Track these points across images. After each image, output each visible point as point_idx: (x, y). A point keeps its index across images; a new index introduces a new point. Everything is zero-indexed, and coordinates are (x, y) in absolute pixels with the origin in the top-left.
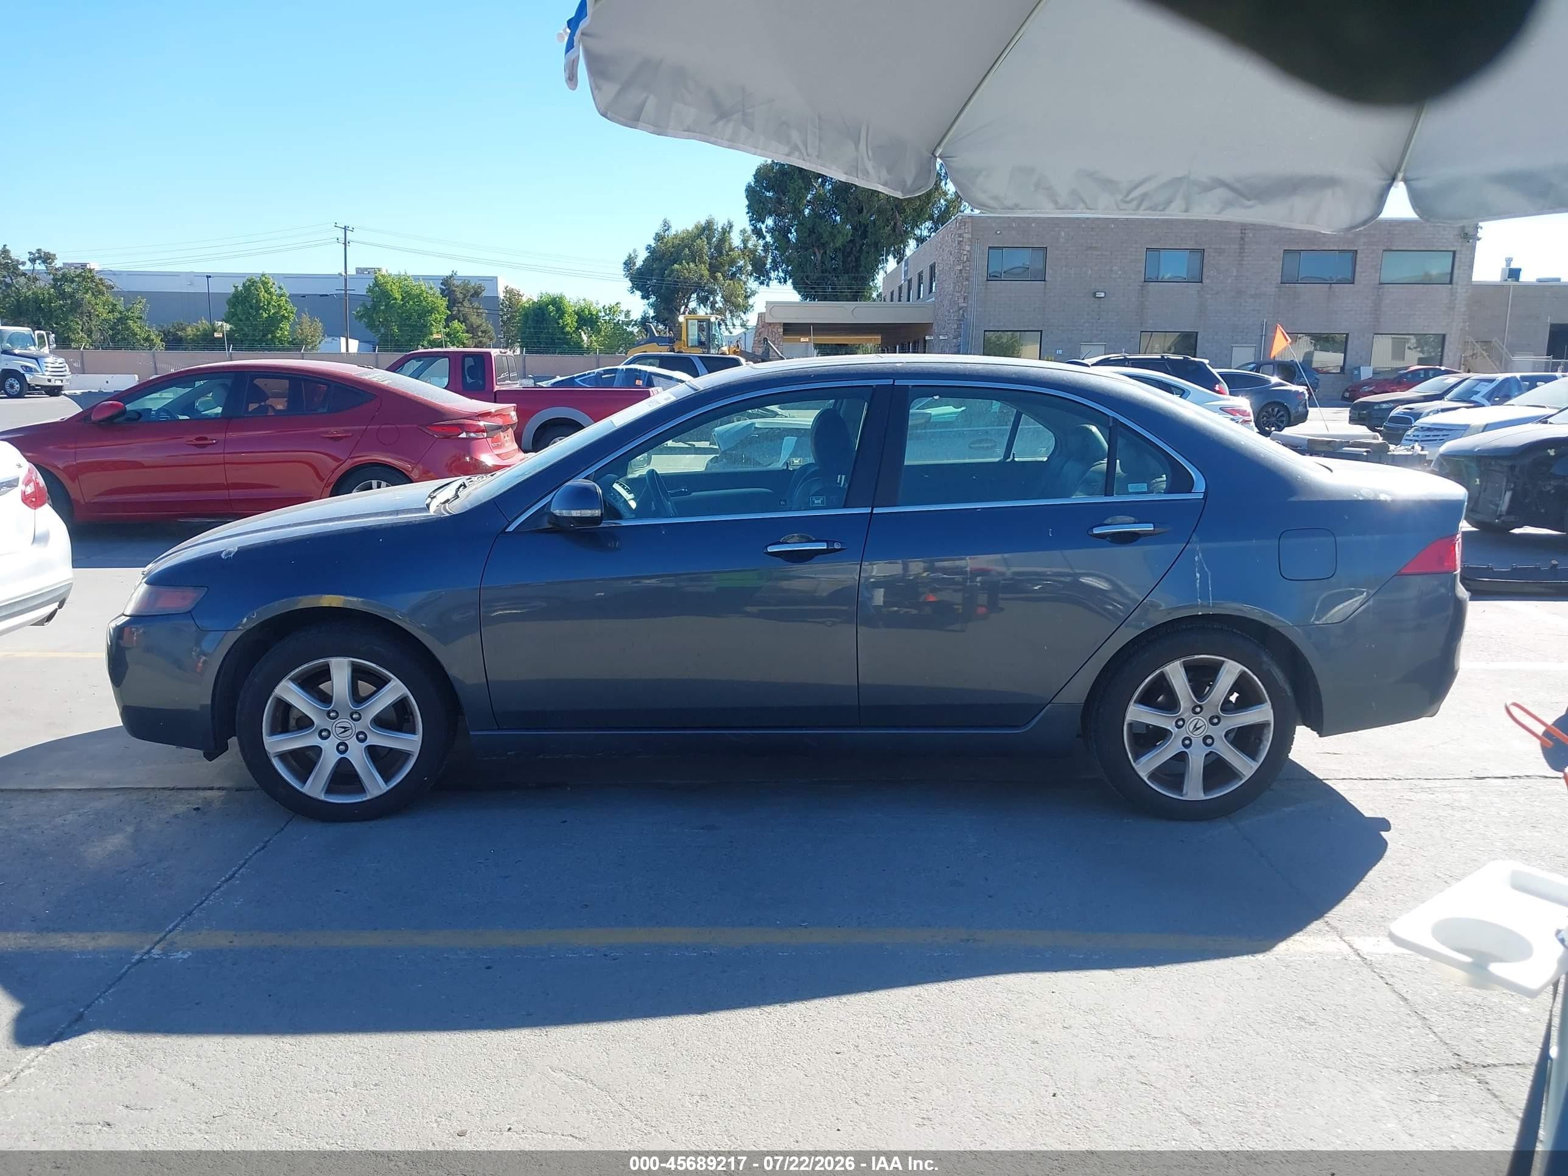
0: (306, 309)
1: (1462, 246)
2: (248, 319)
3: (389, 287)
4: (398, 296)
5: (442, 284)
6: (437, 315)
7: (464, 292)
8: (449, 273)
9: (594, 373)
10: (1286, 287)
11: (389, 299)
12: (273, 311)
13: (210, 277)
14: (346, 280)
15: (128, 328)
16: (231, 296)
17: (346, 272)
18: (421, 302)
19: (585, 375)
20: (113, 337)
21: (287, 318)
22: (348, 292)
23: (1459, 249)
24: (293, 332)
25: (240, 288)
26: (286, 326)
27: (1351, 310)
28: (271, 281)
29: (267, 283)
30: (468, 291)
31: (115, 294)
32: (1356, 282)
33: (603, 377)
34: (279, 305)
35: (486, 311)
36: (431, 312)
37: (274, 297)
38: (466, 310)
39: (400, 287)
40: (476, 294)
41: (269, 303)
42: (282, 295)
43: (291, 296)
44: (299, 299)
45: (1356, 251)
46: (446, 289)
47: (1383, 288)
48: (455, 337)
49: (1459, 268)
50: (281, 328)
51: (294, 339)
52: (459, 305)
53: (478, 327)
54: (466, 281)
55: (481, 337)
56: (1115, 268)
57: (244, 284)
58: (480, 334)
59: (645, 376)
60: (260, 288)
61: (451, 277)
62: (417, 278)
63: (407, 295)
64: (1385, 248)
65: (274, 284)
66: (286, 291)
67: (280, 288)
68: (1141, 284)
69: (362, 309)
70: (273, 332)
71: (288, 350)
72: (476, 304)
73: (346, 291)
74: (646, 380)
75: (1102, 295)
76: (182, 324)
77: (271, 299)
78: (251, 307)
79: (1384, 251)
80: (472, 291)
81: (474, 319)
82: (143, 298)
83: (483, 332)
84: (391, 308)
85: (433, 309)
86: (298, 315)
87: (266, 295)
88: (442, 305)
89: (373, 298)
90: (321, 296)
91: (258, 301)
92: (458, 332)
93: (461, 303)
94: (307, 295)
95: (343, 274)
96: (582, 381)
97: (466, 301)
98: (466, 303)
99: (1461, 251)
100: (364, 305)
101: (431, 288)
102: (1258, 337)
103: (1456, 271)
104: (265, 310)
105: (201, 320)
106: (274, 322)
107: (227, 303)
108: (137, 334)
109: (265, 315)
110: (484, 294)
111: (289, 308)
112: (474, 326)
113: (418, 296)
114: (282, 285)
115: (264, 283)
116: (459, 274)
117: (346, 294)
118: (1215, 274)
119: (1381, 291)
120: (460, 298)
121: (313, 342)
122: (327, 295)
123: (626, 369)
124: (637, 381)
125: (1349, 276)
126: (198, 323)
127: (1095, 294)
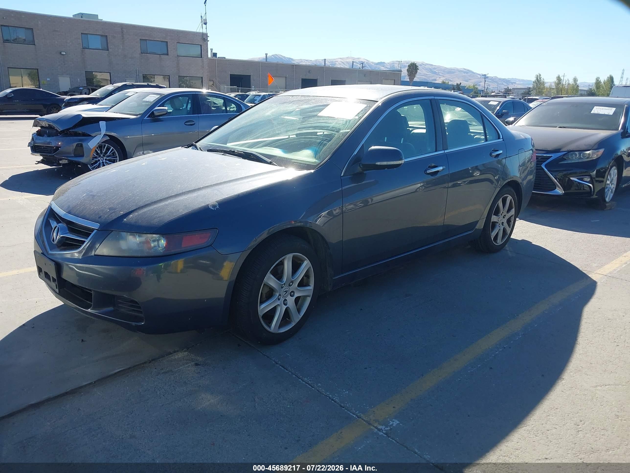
1: (203, 43)
10: (143, 55)
23: (202, 44)
27: (169, 66)
32: (169, 55)
45: (167, 42)
47: (179, 58)
49: (203, 52)
56: (68, 41)
64: (177, 42)
68: (81, 49)
75: (64, 53)
79: (177, 43)
99: (203, 45)
102: (136, 76)
103: (202, 53)
118: (113, 47)
119: (178, 59)
125: (166, 52)
127: (61, 53)
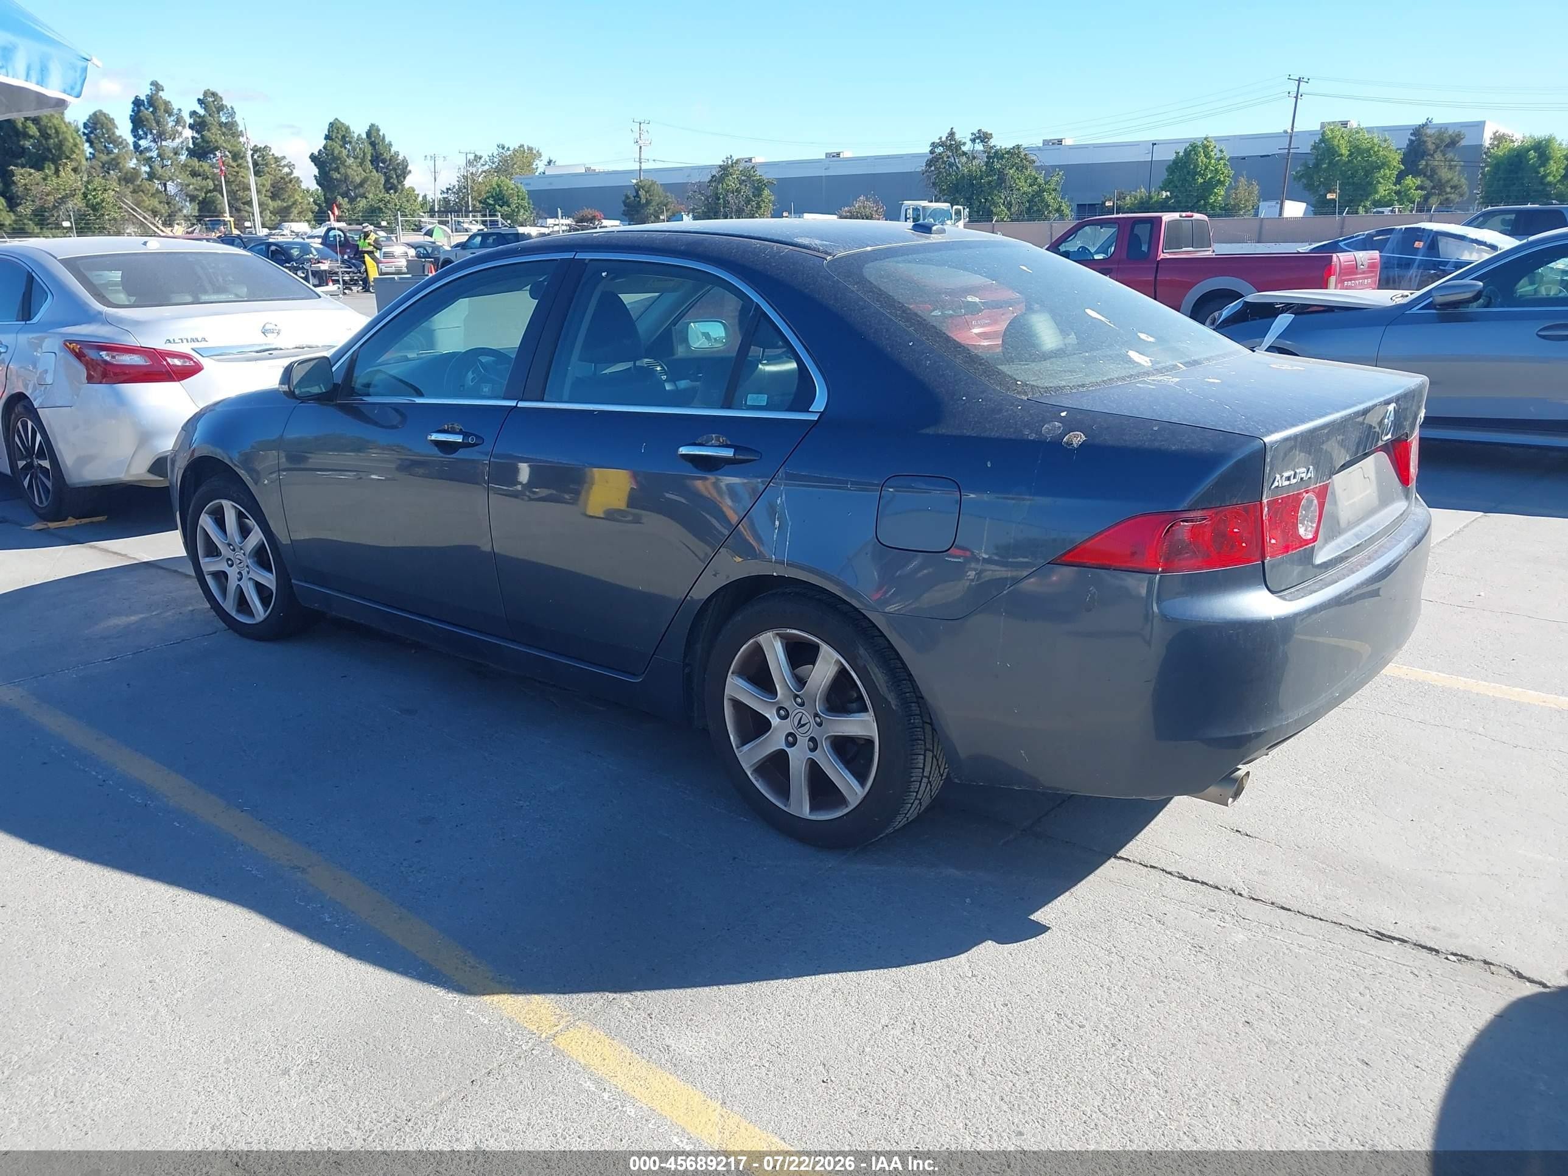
0: (1245, 173)
2: (1182, 186)
3: (1336, 143)
4: (1345, 151)
5: (1412, 134)
6: (1387, 171)
7: (1438, 141)
8: (1421, 121)
9: (1364, 235)
11: (1333, 155)
12: (1209, 176)
13: (1155, 144)
14: (1291, 137)
15: (1043, 200)
16: (1171, 163)
17: (1292, 130)
18: (1370, 156)
19: (1353, 237)
20: (1029, 209)
21: (1221, 183)
22: (1291, 151)
24: (1227, 196)
25: (1181, 154)
26: (1221, 191)
28: (1213, 144)
29: (1208, 147)
30: (1442, 140)
31: (1037, 168)
33: (1375, 239)
34: (1216, 169)
35: (1462, 163)
36: (1379, 168)
37: (1213, 161)
38: (1436, 163)
39: (1349, 142)
40: (1453, 143)
41: (1206, 168)
42: (1221, 159)
43: (1231, 159)
44: (1238, 162)
46: (1416, 140)
48: (1406, 195)
50: (1216, 193)
51: (1227, 205)
52: (1429, 158)
53: (1449, 181)
54: (1442, 129)
55: (1450, 193)
57: (1185, 150)
58: (1448, 190)
59: (1429, 236)
60: (1200, 152)
61: (1423, 126)
62: (1370, 130)
63: (1356, 150)
65: (1215, 147)
66: (1227, 155)
67: (1221, 151)
69: (1303, 168)
70: (1206, 199)
71: (1219, 216)
72: (1450, 155)
73: (1289, 150)
74: (1429, 241)
76: (1123, 194)
77: (1210, 163)
78: (1188, 173)
80: (1448, 140)
81: (1444, 174)
82: (1060, 171)
83: (1452, 187)
84: (1334, 165)
85: (1383, 164)
86: (1235, 179)
87: (1205, 159)
88: (1394, 159)
89: (1317, 156)
90: (1262, 156)
91: (1196, 166)
92: (1411, 188)
93: (1432, 156)
94: (1247, 157)
95: (1289, 131)
96: (1347, 245)
97: (1438, 152)
98: (1438, 156)
100: (1306, 165)
101: (1385, 141)
104: (1202, 175)
105: (1140, 189)
106: (1209, 186)
107: (1167, 170)
108: (1049, 206)
109: (1200, 180)
110: (1463, 143)
111: (1226, 172)
112: (1443, 181)
113: (1368, 150)
114: (1223, 147)
115: (1205, 147)
116: (1435, 122)
117: (1289, 153)
120: (1430, 150)
121: (1246, 207)
122: (1269, 156)
123: (1406, 229)
124: (1417, 243)
126: (1136, 192)
